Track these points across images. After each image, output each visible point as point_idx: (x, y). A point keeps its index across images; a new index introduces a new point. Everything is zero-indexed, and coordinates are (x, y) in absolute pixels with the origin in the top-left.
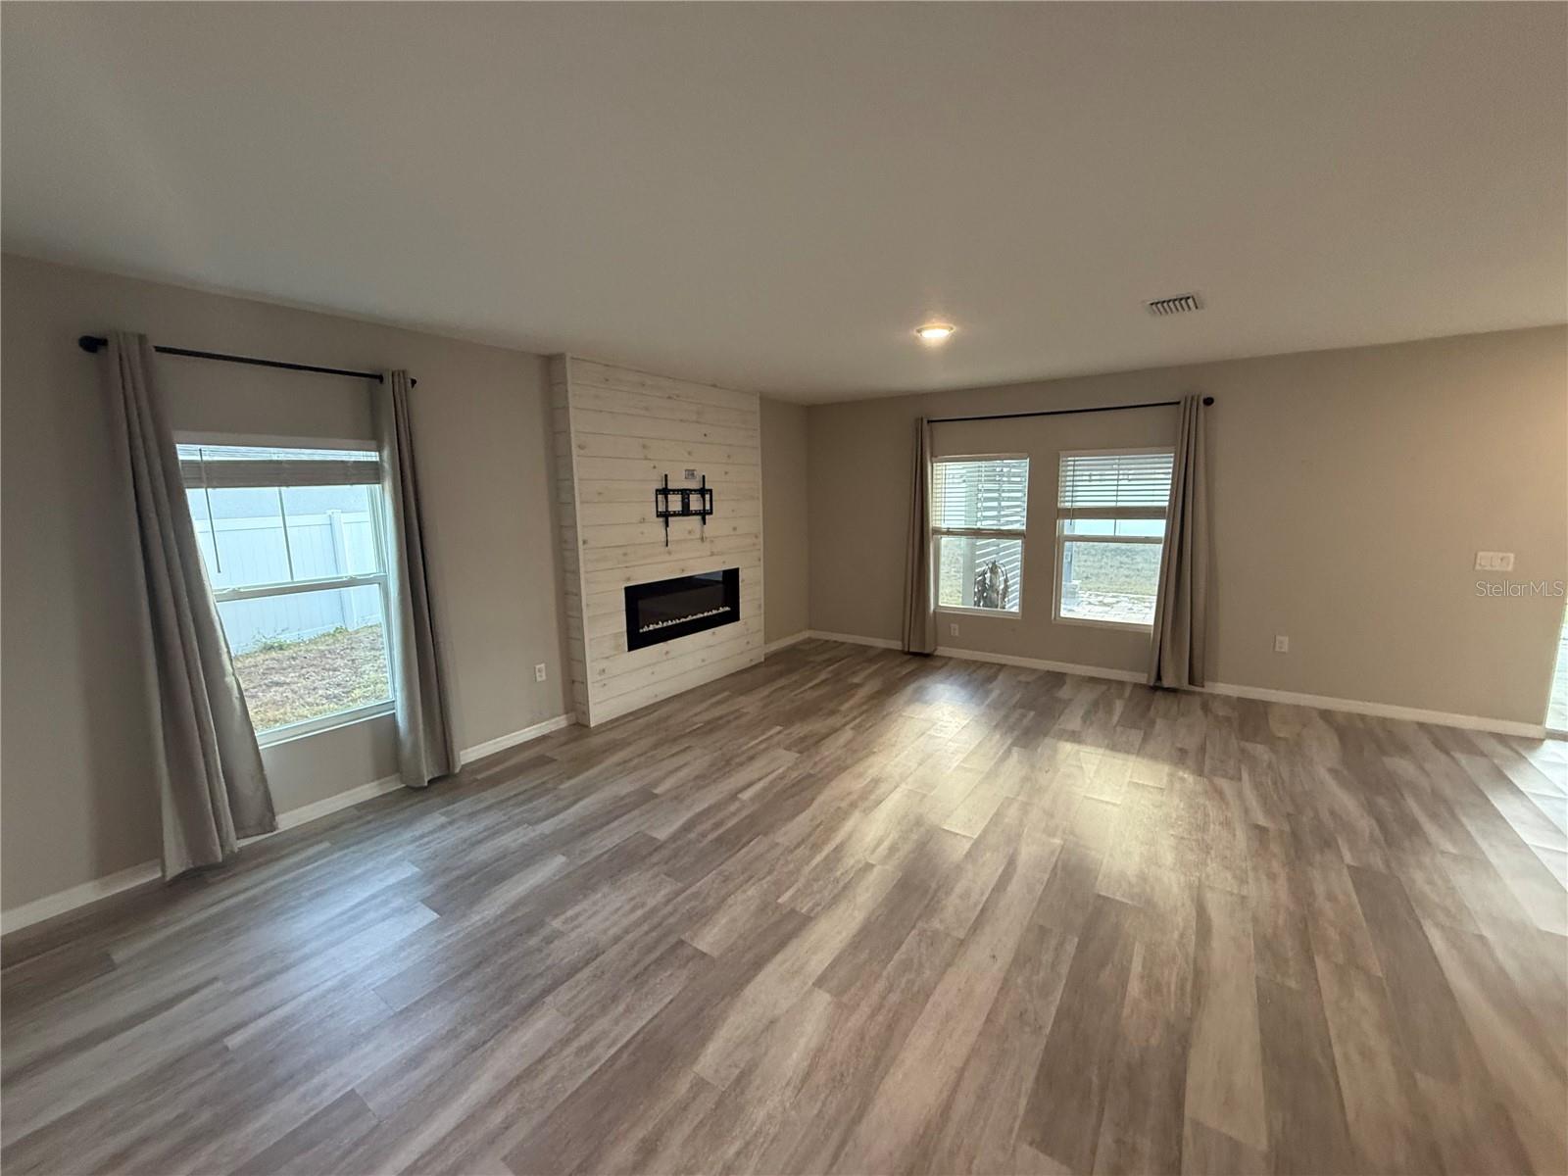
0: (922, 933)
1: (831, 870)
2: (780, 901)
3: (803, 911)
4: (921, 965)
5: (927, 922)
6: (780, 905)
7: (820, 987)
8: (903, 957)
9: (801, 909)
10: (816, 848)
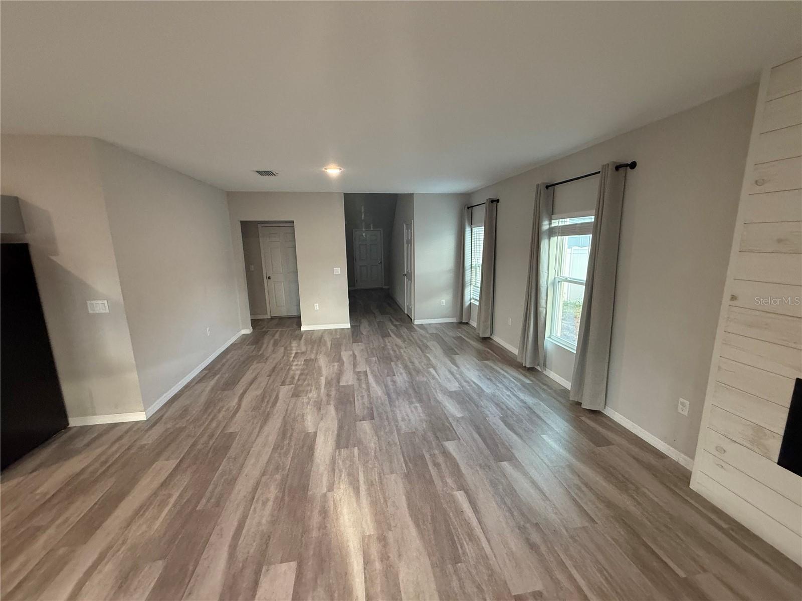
0: (284, 469)
1: (349, 475)
2: (356, 448)
3: (343, 450)
4: (280, 457)
5: (283, 475)
6: (355, 447)
7: (314, 432)
8: (289, 455)
9: (344, 450)
10: (370, 484)
